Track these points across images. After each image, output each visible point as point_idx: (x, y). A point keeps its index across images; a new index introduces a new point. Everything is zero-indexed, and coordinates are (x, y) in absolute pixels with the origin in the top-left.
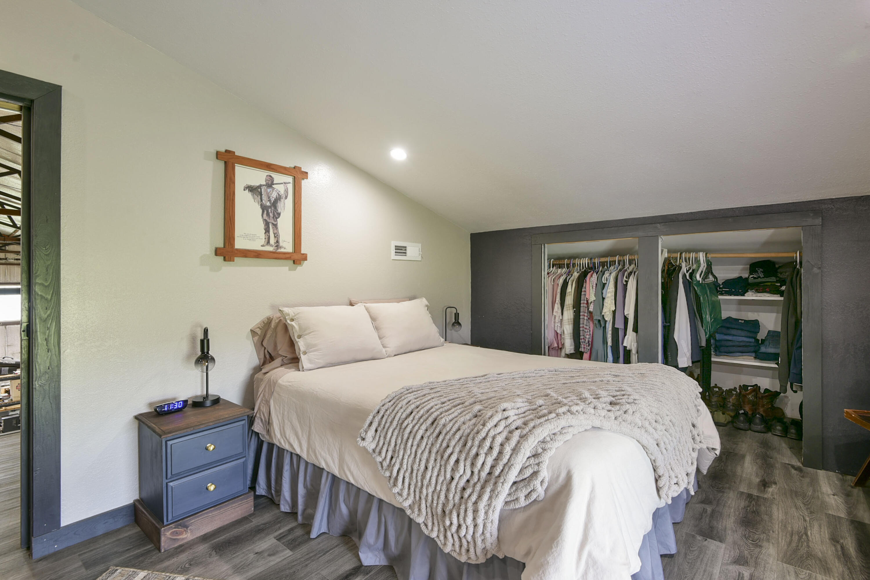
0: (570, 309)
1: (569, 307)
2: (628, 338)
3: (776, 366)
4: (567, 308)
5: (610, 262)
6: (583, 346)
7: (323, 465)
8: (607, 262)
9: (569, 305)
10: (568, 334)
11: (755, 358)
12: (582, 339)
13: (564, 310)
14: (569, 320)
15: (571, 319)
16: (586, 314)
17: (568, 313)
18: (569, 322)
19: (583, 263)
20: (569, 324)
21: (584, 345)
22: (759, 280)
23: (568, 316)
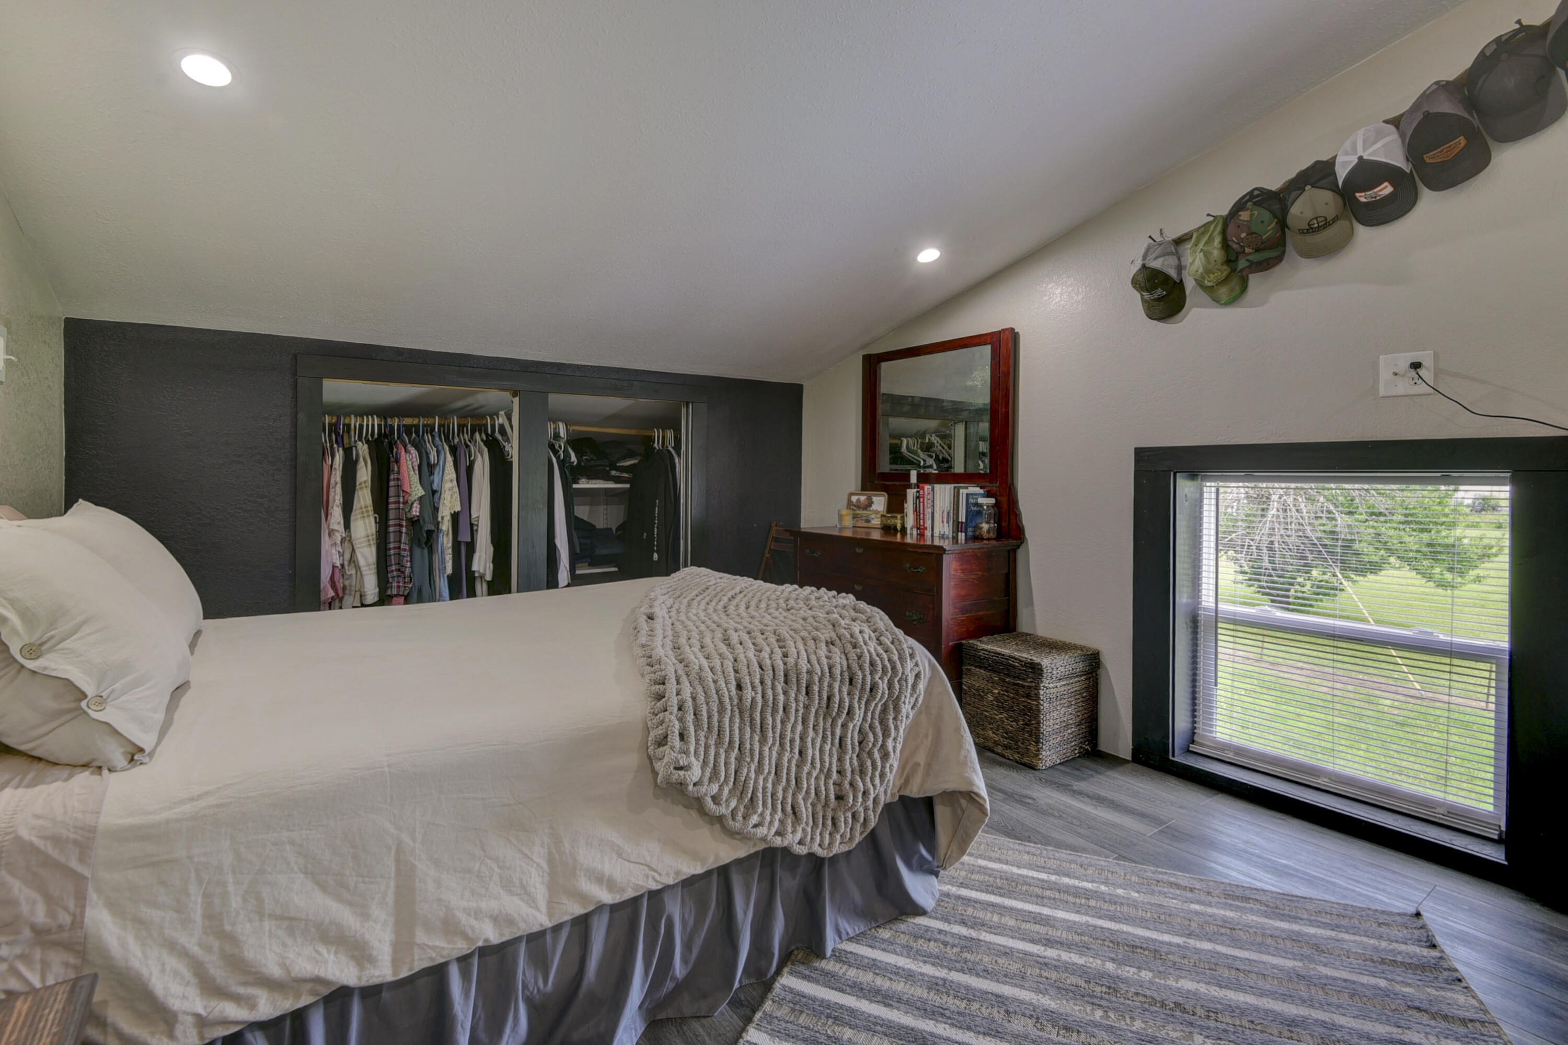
0: (368, 516)
1: (367, 511)
2: (480, 556)
3: (616, 569)
4: (362, 513)
5: (424, 426)
6: (395, 584)
7: (492, 935)
8: (417, 426)
9: (366, 507)
10: (368, 565)
11: (589, 565)
12: (392, 571)
13: (352, 518)
14: (368, 536)
15: (372, 535)
16: (404, 523)
17: (365, 523)
18: (369, 541)
19: (368, 425)
20: (370, 545)
21: (398, 582)
22: (592, 463)
23: (366, 529)
